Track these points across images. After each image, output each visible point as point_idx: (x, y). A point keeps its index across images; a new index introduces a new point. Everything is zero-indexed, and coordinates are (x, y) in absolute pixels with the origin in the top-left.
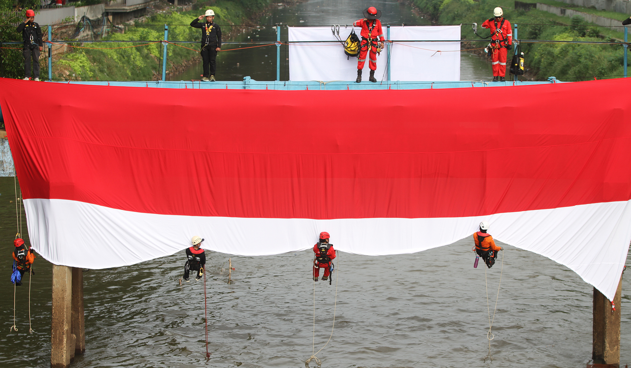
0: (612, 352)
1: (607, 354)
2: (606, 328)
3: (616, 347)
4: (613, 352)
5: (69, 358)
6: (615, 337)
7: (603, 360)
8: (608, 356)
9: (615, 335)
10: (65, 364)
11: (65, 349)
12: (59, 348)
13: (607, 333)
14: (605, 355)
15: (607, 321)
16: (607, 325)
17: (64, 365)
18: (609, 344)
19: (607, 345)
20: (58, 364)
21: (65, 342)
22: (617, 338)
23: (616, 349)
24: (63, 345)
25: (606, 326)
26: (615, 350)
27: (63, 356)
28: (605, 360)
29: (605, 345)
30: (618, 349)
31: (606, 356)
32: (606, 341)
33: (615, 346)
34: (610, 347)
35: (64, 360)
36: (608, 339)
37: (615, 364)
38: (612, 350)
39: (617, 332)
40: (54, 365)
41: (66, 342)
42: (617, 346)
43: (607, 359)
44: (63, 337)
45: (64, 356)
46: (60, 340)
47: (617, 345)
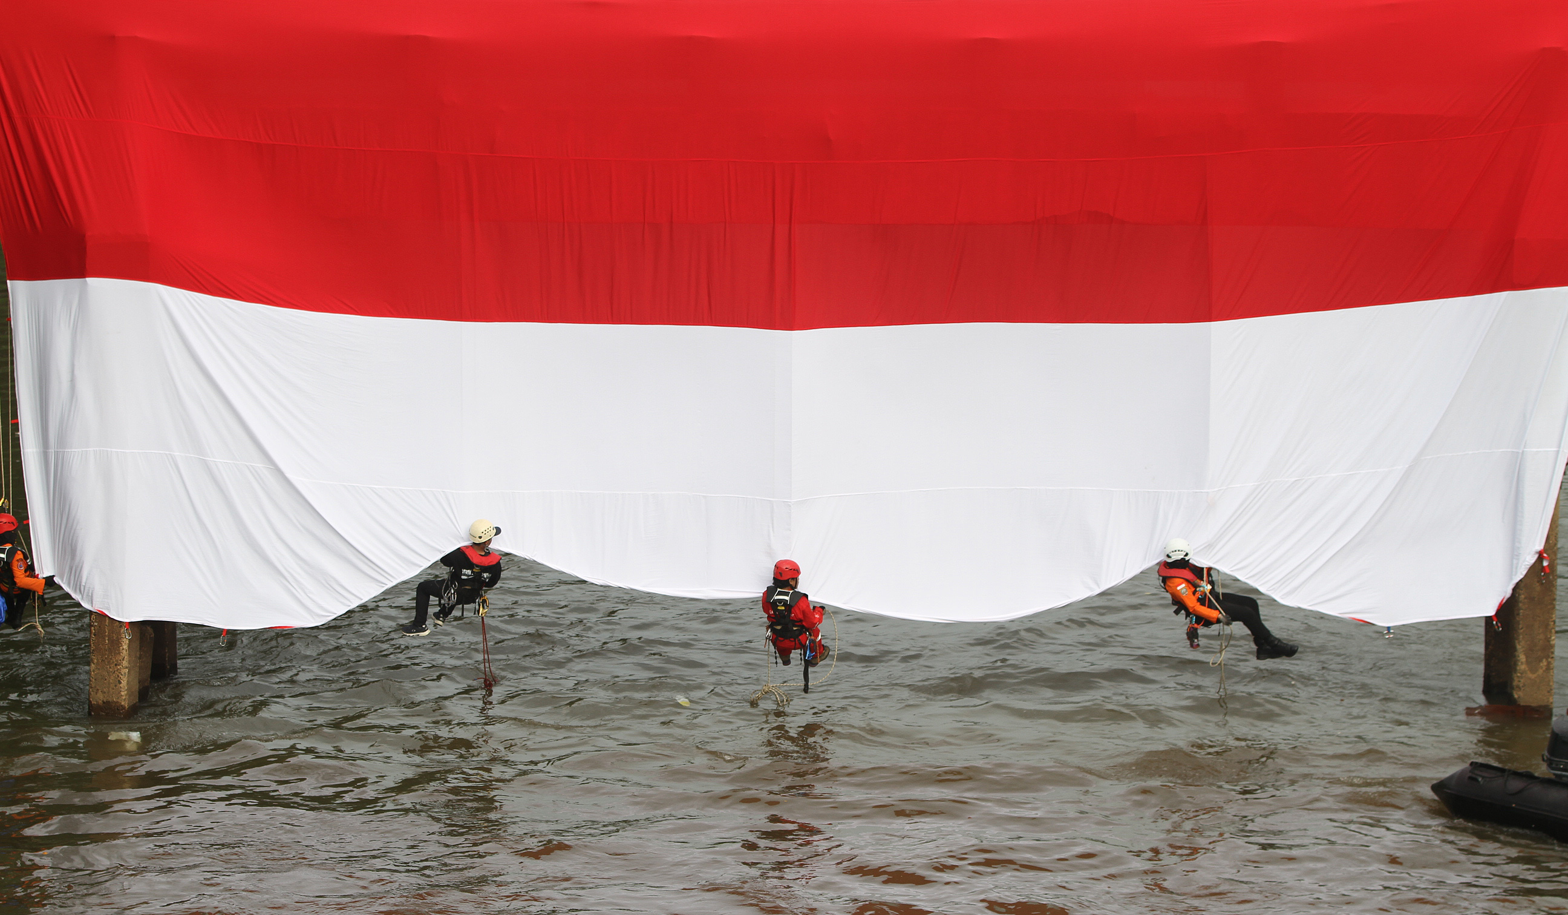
0: (1533, 676)
1: (1522, 681)
2: (1518, 614)
3: (1544, 663)
4: (1535, 675)
5: (136, 687)
6: (1542, 636)
7: (1511, 695)
8: (1524, 685)
9: (1541, 631)
10: (125, 703)
11: (125, 663)
12: (109, 662)
13: (1520, 626)
14: (1515, 683)
15: (1523, 596)
16: (1520, 605)
17: (123, 707)
18: (1525, 654)
19: (1522, 658)
20: (107, 703)
21: (125, 647)
22: (1548, 640)
23: (1544, 668)
24: (119, 653)
25: (1519, 609)
26: (1540, 672)
27: (120, 683)
28: (1516, 696)
29: (1515, 656)
30: (1549, 668)
31: (1518, 687)
32: (1518, 647)
33: (1541, 661)
34: (1527, 663)
35: (123, 693)
36: (1523, 643)
37: (1540, 707)
38: (1533, 671)
39: (1547, 625)
40: (98, 705)
41: (129, 647)
42: (1547, 659)
43: (1521, 694)
44: (119, 633)
45: (124, 683)
46: (112, 641)
47: (1547, 657)
